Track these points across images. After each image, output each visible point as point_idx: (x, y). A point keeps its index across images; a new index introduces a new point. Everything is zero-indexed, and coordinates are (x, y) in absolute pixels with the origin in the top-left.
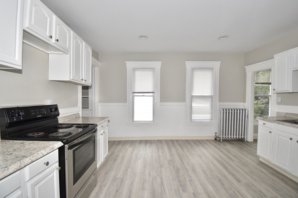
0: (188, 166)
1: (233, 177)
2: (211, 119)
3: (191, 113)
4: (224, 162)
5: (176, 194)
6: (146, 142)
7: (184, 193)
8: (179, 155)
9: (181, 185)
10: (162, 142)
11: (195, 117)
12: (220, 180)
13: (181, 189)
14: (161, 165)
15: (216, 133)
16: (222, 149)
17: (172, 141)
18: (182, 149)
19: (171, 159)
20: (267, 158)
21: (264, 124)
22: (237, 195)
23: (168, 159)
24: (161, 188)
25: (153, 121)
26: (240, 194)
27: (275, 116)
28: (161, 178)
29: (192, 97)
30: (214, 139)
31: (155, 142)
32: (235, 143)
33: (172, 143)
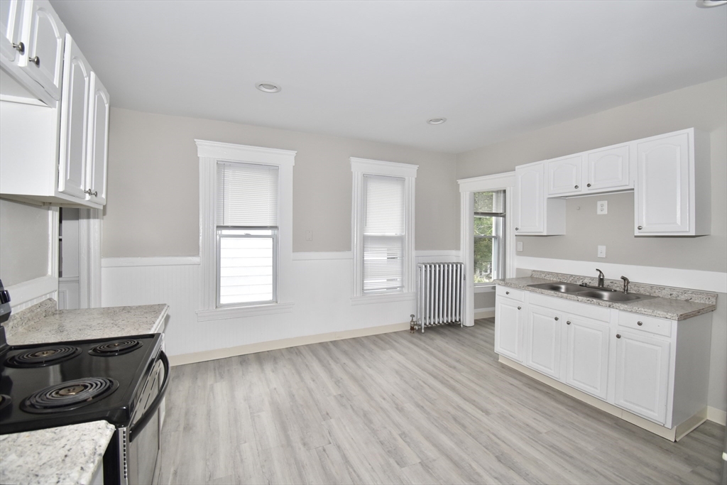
0: (382, 400)
1: (474, 407)
2: (402, 287)
3: (363, 277)
4: (445, 377)
5: (389, 477)
6: (261, 358)
7: (403, 469)
8: (354, 378)
9: (388, 452)
10: (300, 353)
11: (371, 283)
12: (455, 419)
13: (392, 461)
14: (325, 413)
15: (413, 316)
16: (431, 349)
17: (323, 345)
18: (354, 361)
19: (339, 393)
20: (514, 356)
21: (507, 293)
22: (496, 443)
23: (335, 394)
24: (350, 474)
25: (275, 300)
26: (499, 438)
27: (514, 277)
28: (339, 447)
29: (365, 239)
30: (409, 328)
31: (282, 355)
32: (446, 331)
33: (326, 350)
